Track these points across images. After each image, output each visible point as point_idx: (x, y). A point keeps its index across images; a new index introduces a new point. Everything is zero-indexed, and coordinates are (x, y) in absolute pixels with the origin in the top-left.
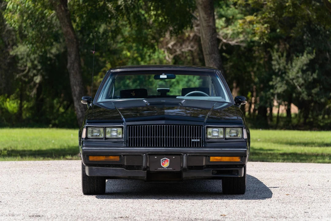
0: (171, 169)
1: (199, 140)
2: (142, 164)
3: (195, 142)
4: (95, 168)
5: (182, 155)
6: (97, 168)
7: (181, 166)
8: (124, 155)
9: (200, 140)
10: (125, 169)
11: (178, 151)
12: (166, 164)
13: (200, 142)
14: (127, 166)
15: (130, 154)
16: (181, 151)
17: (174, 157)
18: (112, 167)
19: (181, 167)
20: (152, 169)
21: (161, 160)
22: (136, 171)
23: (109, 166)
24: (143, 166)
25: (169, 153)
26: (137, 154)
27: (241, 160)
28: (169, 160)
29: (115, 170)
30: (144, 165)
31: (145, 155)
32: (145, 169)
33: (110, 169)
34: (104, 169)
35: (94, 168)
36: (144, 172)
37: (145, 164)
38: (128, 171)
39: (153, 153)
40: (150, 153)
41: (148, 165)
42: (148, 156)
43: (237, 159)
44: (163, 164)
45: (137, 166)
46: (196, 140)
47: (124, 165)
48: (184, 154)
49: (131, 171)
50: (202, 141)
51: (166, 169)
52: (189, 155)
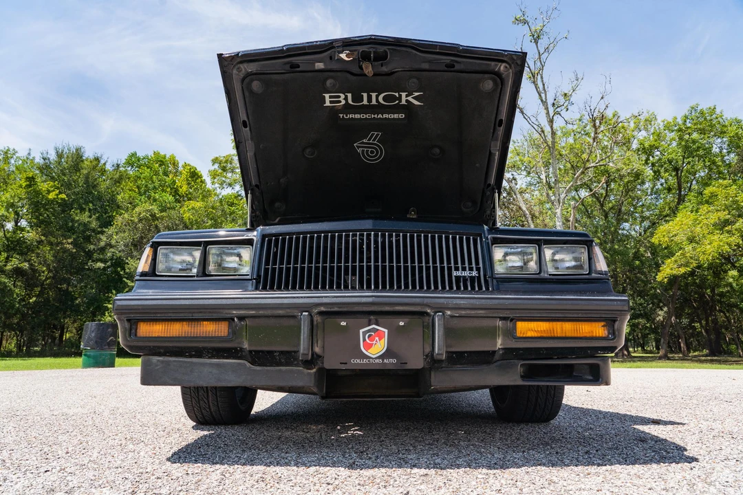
0: (394, 361)
1: (474, 273)
2: (299, 345)
3: (464, 277)
4: (158, 361)
5: (428, 314)
6: (162, 362)
7: (426, 353)
8: (241, 318)
9: (479, 273)
10: (248, 365)
11: (418, 300)
12: (378, 344)
13: (479, 277)
14: (250, 352)
15: (261, 312)
16: (426, 301)
17: (402, 324)
18: (209, 358)
19: (427, 356)
20: (331, 363)
21: (361, 331)
22: (282, 368)
23: (199, 353)
24: (302, 351)
25: (387, 308)
26: (281, 312)
27: (609, 333)
28: (386, 331)
29: (218, 365)
30: (304, 350)
31: (307, 313)
32: (308, 364)
33: (204, 365)
34: (186, 362)
35: (155, 359)
36: (309, 374)
37: (306, 346)
38: (258, 368)
39: (336, 309)
40: (323, 309)
41: (317, 350)
42: (317, 319)
43: (598, 330)
44: (368, 347)
45: (282, 352)
46: (466, 274)
47: (242, 350)
48: (436, 312)
49: (269, 368)
50: (485, 276)
51: (377, 361)
52: (452, 317)
